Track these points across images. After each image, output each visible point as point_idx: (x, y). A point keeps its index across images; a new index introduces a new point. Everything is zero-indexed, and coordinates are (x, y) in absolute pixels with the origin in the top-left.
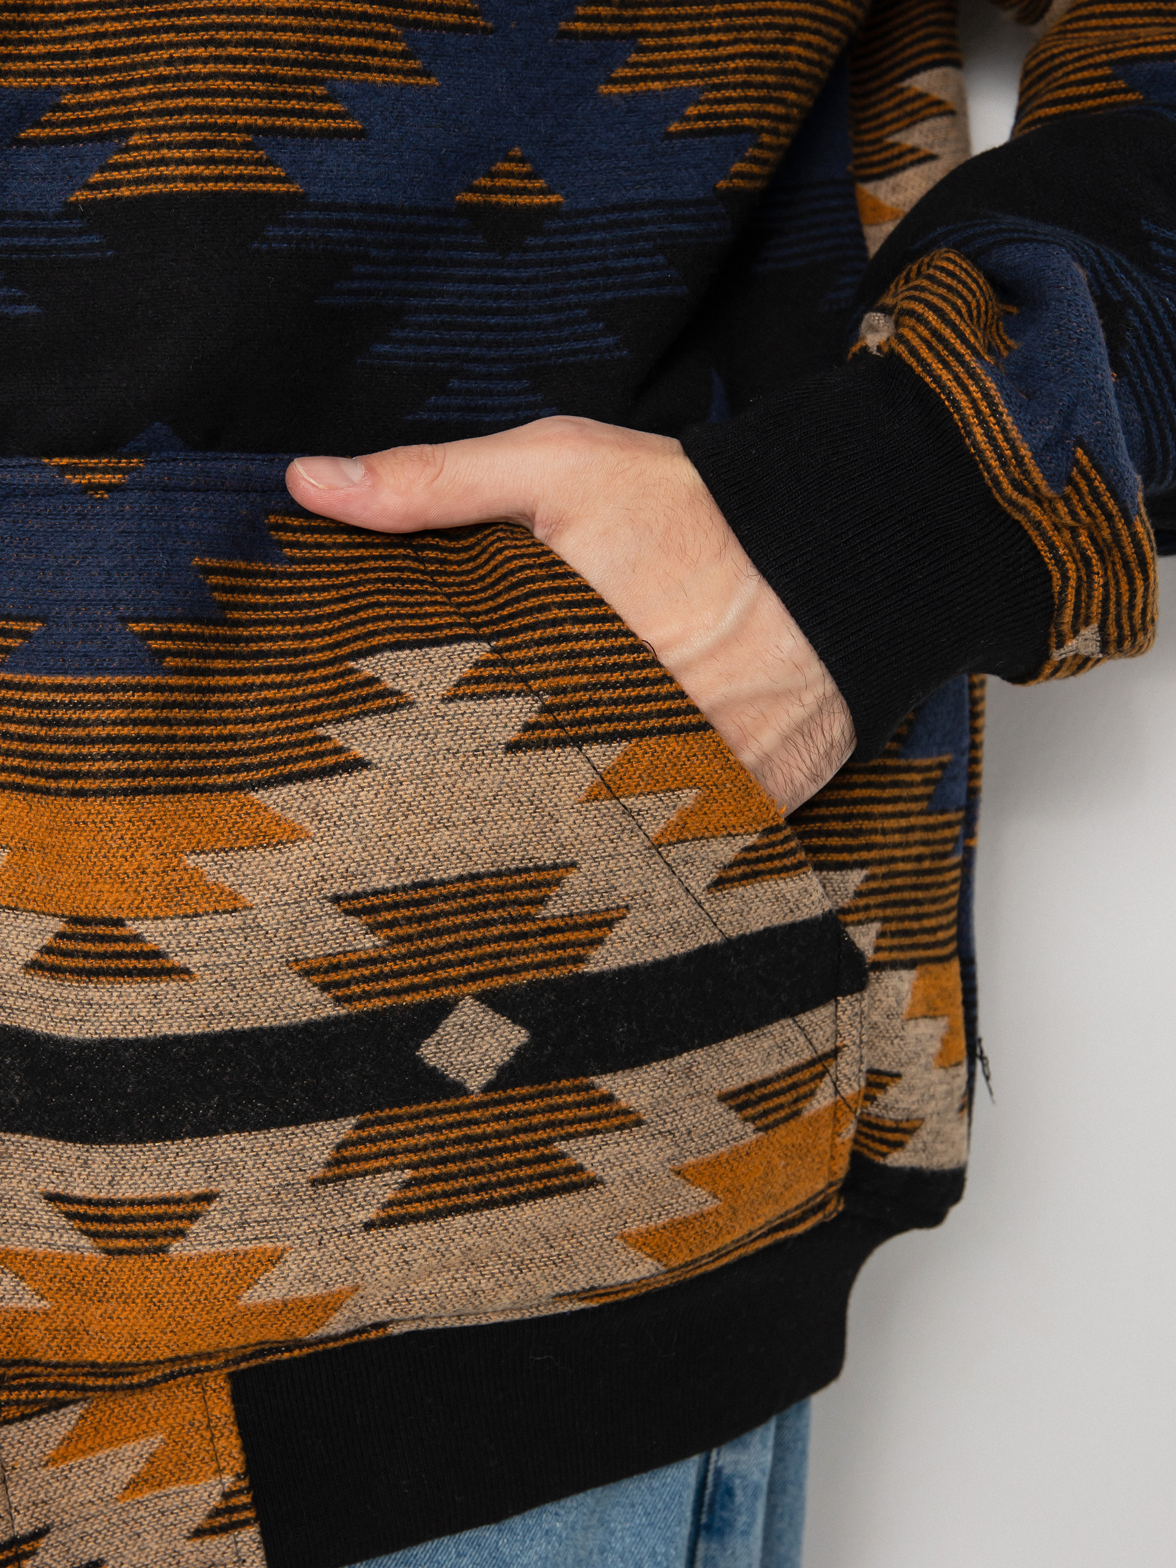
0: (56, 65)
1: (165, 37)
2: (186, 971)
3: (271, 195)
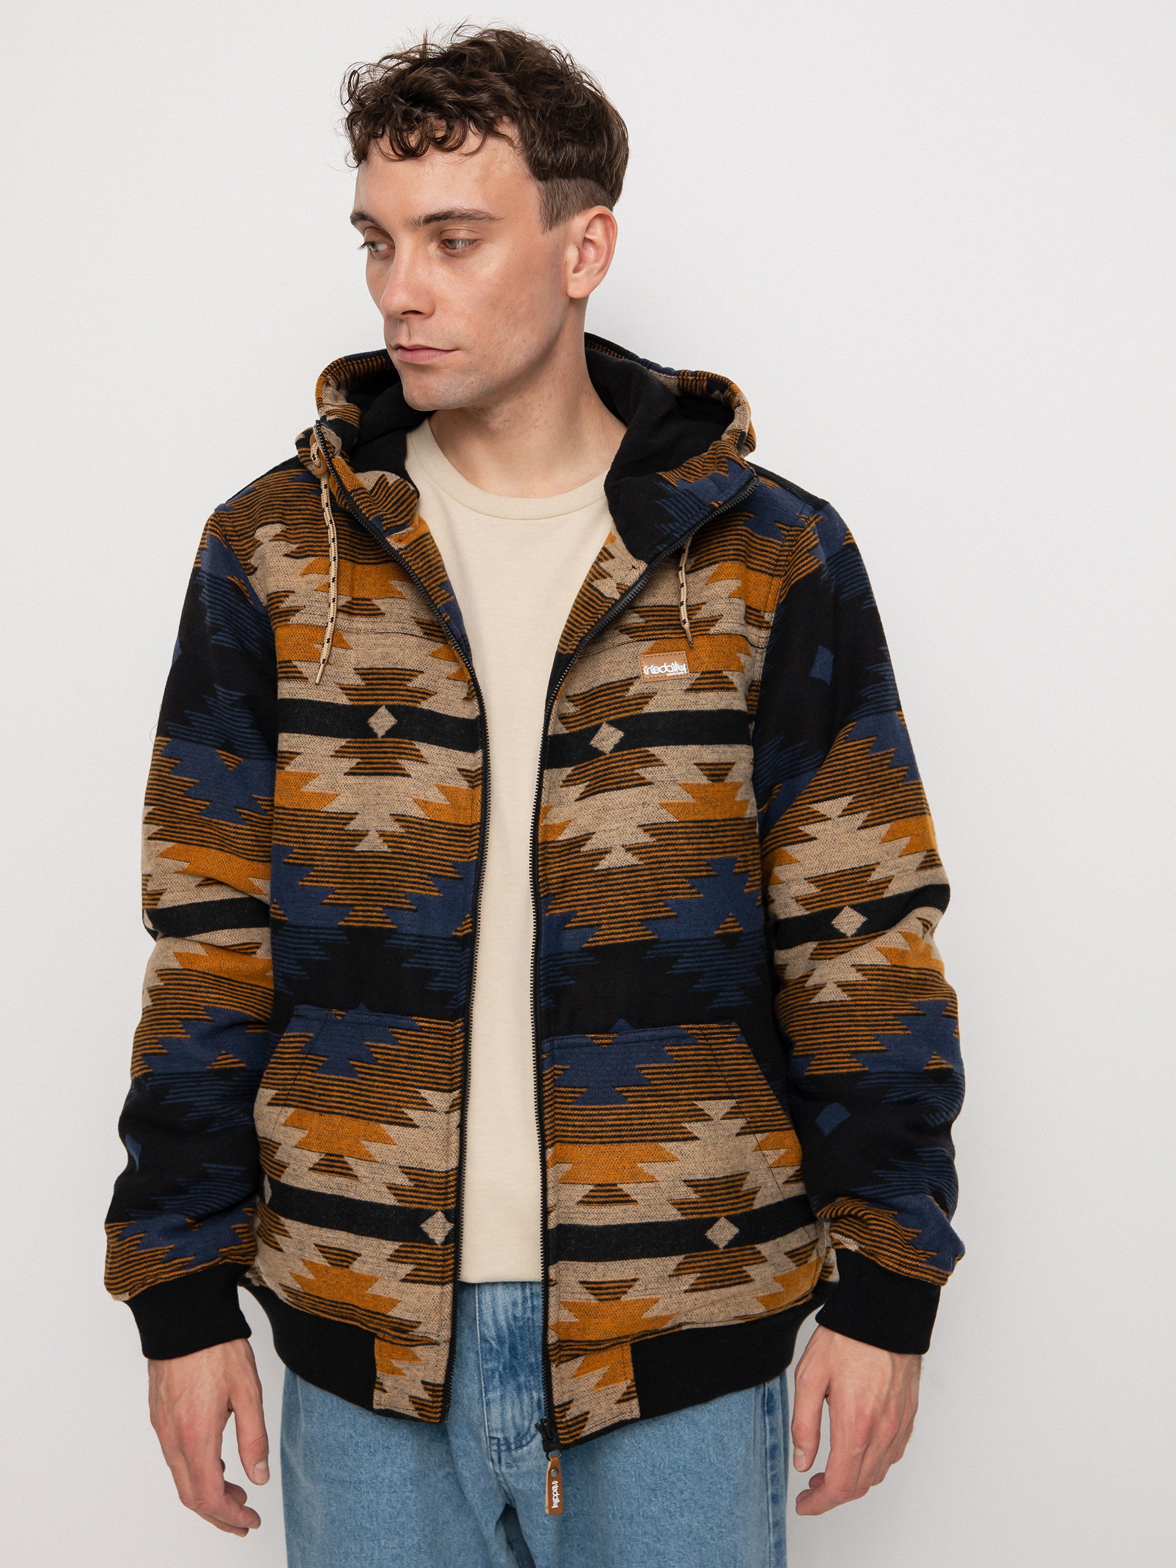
2: (636, 1201)
3: (647, 940)
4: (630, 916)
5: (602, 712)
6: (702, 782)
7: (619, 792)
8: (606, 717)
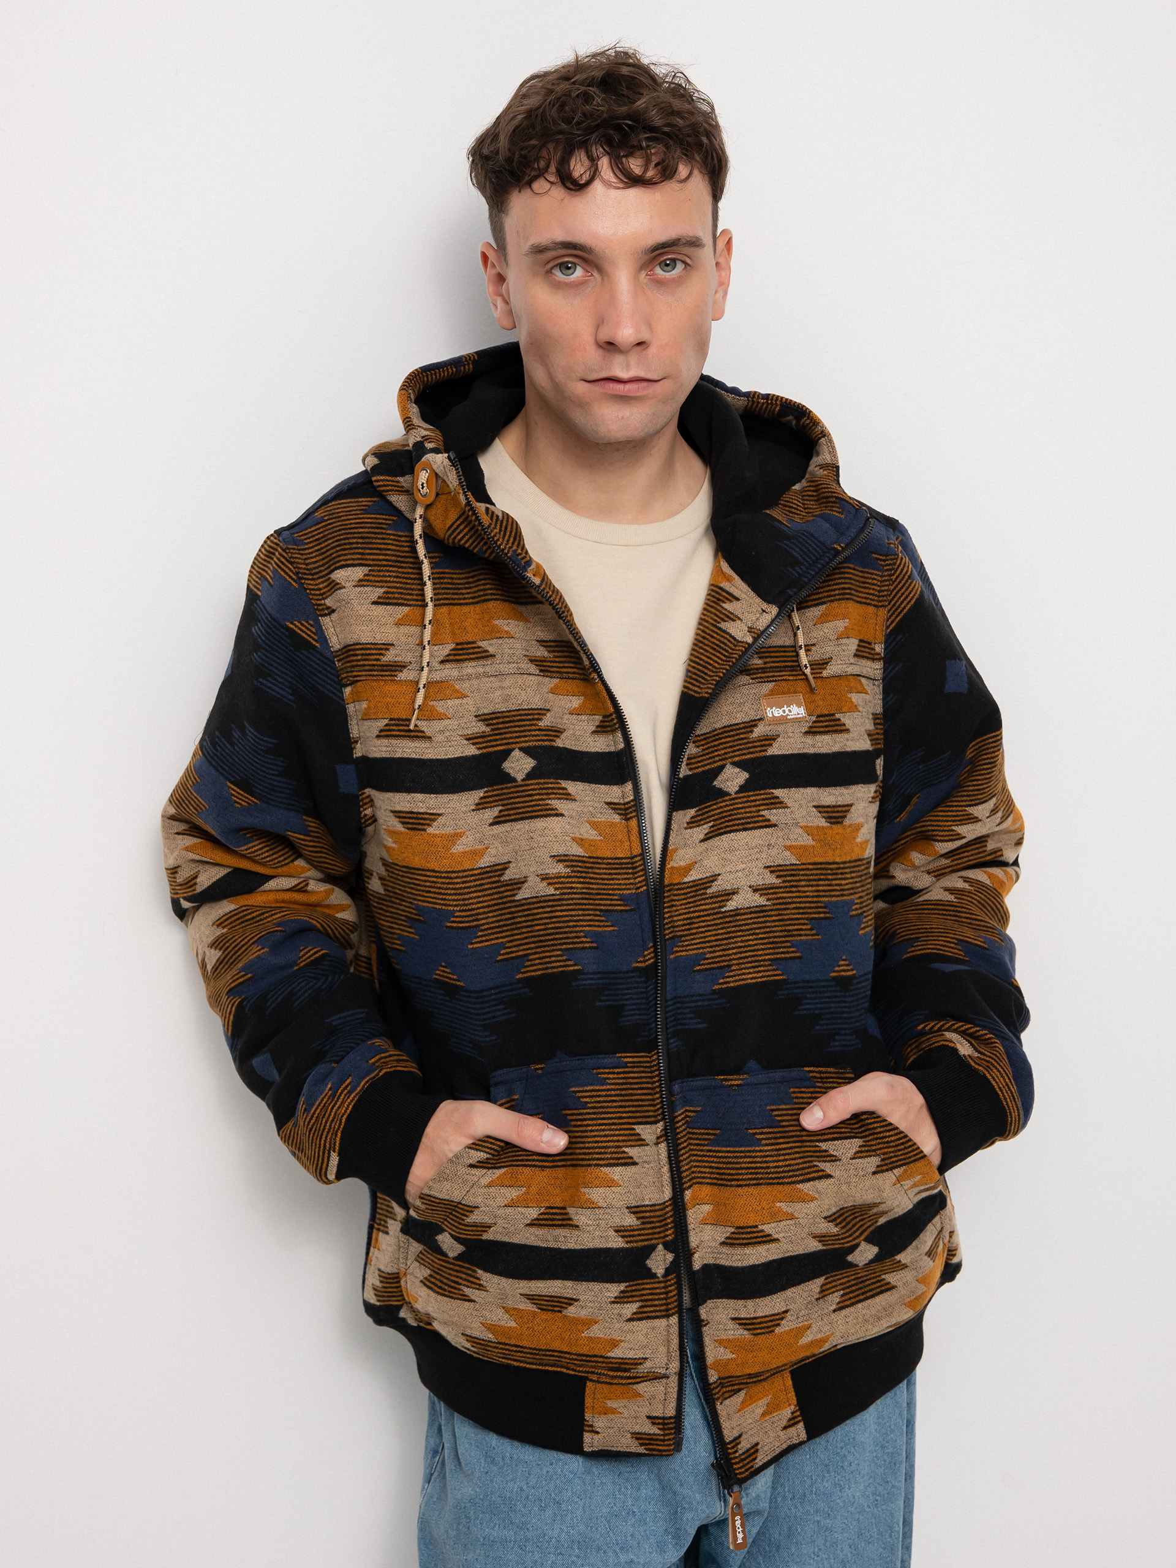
0: (703, 945)
1: (739, 934)
2: (778, 1240)
3: (778, 980)
4: (761, 955)
5: (726, 753)
6: (820, 825)
7: (744, 833)
8: (730, 758)
